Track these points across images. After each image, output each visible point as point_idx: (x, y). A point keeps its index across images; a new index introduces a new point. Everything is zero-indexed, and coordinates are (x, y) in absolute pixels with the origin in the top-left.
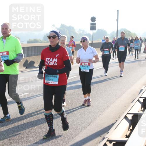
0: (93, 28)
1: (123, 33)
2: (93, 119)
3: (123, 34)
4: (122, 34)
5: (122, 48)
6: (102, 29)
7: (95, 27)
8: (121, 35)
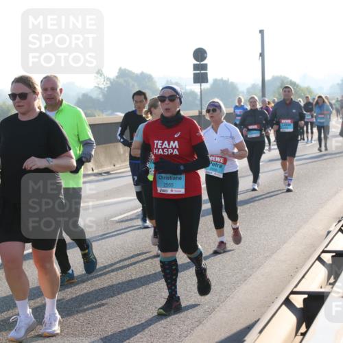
0: (200, 77)
1: (287, 90)
2: (208, 308)
3: (289, 92)
4: (285, 91)
5: (287, 125)
6: (225, 79)
7: (206, 73)
8: (285, 95)
